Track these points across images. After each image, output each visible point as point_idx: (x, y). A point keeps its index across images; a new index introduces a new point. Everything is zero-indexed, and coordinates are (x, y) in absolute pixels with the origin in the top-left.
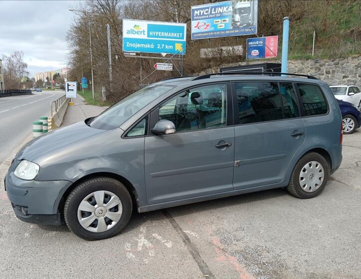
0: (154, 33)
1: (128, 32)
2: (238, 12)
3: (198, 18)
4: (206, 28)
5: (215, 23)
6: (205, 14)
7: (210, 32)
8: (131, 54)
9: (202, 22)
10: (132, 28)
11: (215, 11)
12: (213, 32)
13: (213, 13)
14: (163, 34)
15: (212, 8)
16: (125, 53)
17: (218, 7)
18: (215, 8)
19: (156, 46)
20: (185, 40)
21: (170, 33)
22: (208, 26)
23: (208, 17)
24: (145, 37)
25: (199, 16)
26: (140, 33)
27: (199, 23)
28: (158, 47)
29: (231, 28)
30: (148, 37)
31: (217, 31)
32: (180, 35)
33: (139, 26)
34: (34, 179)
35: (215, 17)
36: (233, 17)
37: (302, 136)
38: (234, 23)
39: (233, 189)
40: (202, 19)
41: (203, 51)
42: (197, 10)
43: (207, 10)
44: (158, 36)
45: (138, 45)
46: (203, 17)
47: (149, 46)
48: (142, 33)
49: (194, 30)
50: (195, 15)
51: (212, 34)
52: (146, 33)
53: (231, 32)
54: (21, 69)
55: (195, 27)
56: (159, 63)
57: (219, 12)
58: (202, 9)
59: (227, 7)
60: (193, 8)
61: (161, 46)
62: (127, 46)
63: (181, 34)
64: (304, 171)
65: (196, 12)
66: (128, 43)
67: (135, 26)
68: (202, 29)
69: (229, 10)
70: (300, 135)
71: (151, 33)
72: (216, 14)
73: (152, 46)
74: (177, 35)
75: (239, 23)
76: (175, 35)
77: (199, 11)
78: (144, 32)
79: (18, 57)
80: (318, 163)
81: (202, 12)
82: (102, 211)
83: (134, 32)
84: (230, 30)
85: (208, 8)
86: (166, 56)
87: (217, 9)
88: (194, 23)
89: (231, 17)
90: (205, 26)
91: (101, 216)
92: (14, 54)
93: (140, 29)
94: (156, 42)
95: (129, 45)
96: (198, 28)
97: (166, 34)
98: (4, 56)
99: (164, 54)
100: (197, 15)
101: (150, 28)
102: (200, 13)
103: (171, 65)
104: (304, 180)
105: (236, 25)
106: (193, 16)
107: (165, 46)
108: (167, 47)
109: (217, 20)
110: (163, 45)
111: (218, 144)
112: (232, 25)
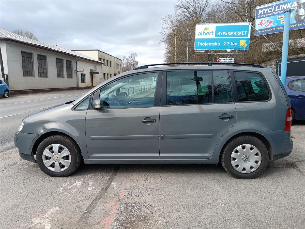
0: (221, 33)
1: (200, 34)
2: (302, 6)
3: (262, 16)
4: (269, 25)
5: (278, 19)
6: (269, 12)
7: (273, 28)
8: (201, 51)
9: (265, 20)
10: (203, 30)
11: (279, 8)
12: (276, 27)
13: (276, 10)
14: (229, 33)
15: (276, 6)
16: (196, 51)
17: (282, 4)
18: (279, 5)
19: (222, 44)
20: (249, 37)
21: (235, 32)
22: (271, 22)
23: (271, 14)
24: (213, 37)
25: (263, 15)
26: (209, 34)
27: (262, 21)
28: (224, 45)
29: (295, 22)
30: (215, 37)
31: (279, 27)
32: (244, 33)
33: (208, 28)
34: (21, 132)
35: (279, 14)
36: (297, 11)
37: (231, 120)
38: (298, 17)
39: (160, 157)
40: (266, 17)
41: (265, 45)
42: (261, 9)
43: (271, 8)
44: (225, 36)
45: (207, 44)
46: (266, 15)
47: (216, 44)
48: (211, 34)
49: (257, 27)
50: (259, 14)
51: (274, 29)
52: (214, 34)
53: (294, 26)
54: (134, 66)
55: (259, 25)
56: (222, 58)
57: (282, 9)
58: (266, 8)
59: (291, 3)
60: (257, 8)
61: (227, 44)
62: (198, 45)
63: (246, 32)
64: (237, 152)
65: (260, 11)
66: (199, 43)
67: (206, 29)
68: (265, 26)
69: (293, 5)
70: (229, 118)
71: (218, 34)
72: (279, 11)
73: (219, 44)
74: (242, 33)
75: (304, 17)
76: (240, 33)
77: (263, 10)
78: (212, 32)
79: (133, 58)
80: (253, 146)
81: (266, 11)
82: (57, 157)
83: (204, 34)
84: (293, 24)
85: (272, 6)
86: (231, 52)
87: (281, 6)
88: (257, 21)
89: (296, 11)
90: (268, 23)
91: (57, 161)
92: (130, 56)
93: (210, 30)
94: (222, 41)
95: (199, 44)
96: (262, 26)
97: (232, 33)
98: (125, 57)
99: (229, 50)
100: (261, 14)
101: (218, 29)
102: (264, 11)
103: (233, 60)
104: (236, 160)
105: (301, 19)
106: (257, 15)
107: (230, 43)
108: (232, 44)
109: (279, 17)
110: (229, 43)
111: (144, 120)
112: (296, 19)
